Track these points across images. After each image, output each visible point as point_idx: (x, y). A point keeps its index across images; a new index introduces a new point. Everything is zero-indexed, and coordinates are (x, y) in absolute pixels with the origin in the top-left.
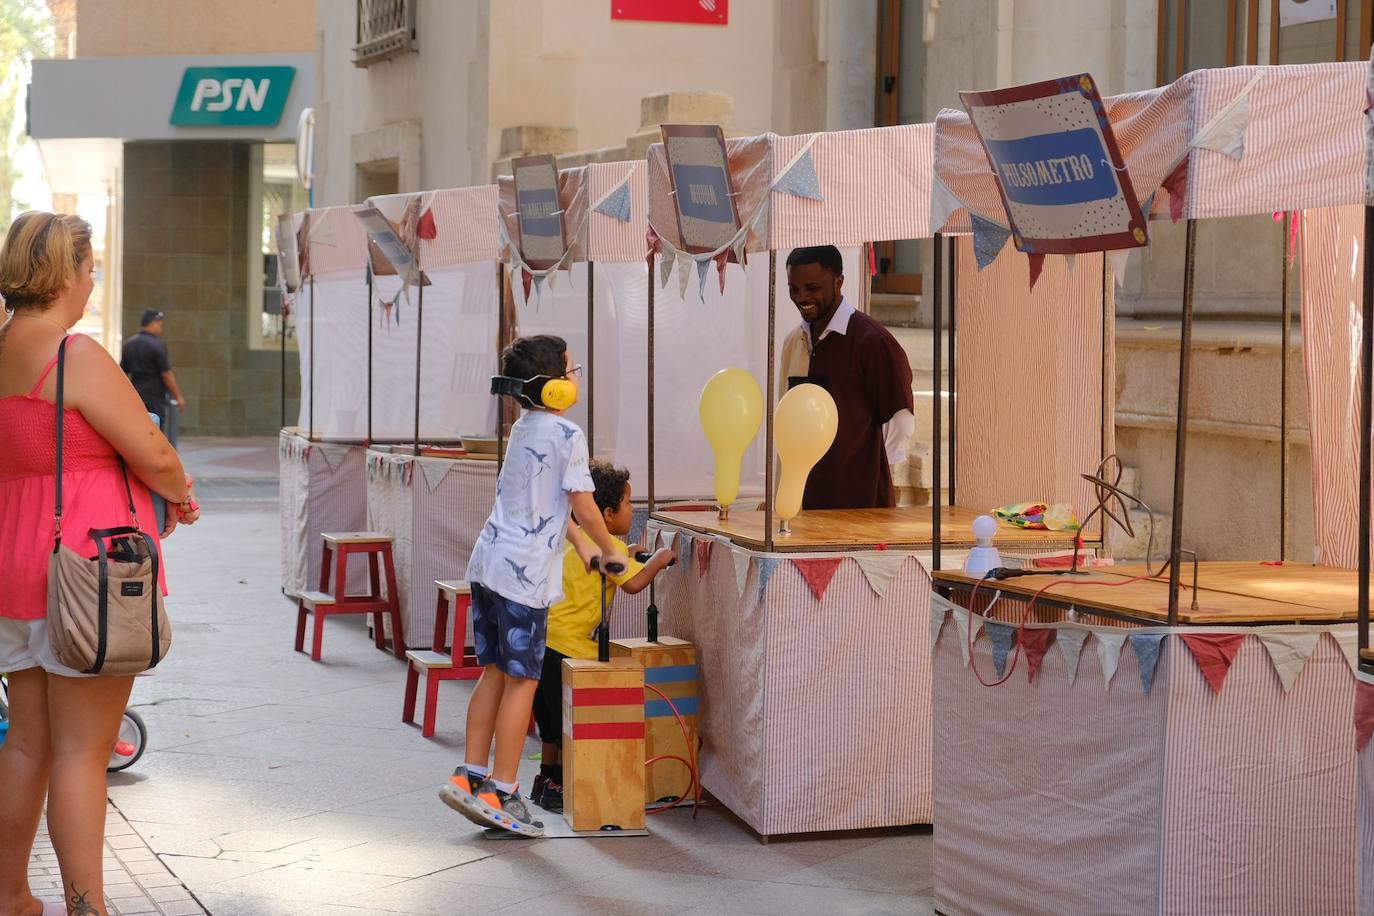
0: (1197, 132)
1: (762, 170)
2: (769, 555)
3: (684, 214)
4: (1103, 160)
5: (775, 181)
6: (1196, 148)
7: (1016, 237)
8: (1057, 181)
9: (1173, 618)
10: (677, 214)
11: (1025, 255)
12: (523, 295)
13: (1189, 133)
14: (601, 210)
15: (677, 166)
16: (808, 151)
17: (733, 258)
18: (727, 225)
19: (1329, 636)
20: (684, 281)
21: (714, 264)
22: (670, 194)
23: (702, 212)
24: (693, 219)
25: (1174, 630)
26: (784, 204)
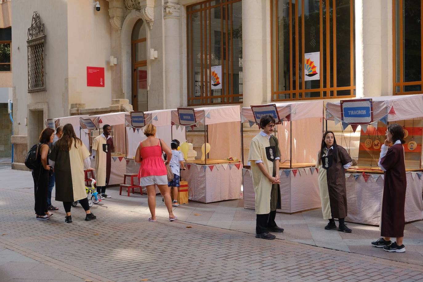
3: (181, 120)
5: (205, 116)
7: (256, 123)
9: (291, 168)
12: (133, 131)
13: (290, 111)
14: (154, 119)
15: (180, 114)
16: (209, 112)
19: (304, 169)
22: (178, 117)
23: (186, 120)
25: (291, 169)
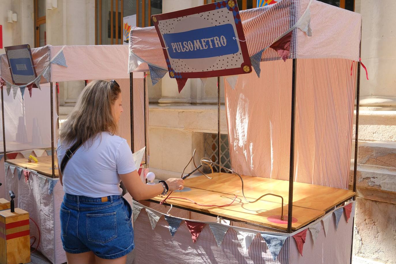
0: (297, 21)
1: (45, 58)
2: (54, 179)
3: (14, 74)
4: (234, 38)
5: (52, 60)
6: (296, 28)
7: (171, 73)
8: (204, 48)
10: (11, 74)
11: (175, 79)
13: (292, 22)
15: (11, 60)
16: (62, 51)
17: (35, 86)
18: (31, 76)
20: (15, 94)
21: (27, 89)
22: (9, 68)
23: (22, 73)
24: (18, 75)
26: (55, 68)
